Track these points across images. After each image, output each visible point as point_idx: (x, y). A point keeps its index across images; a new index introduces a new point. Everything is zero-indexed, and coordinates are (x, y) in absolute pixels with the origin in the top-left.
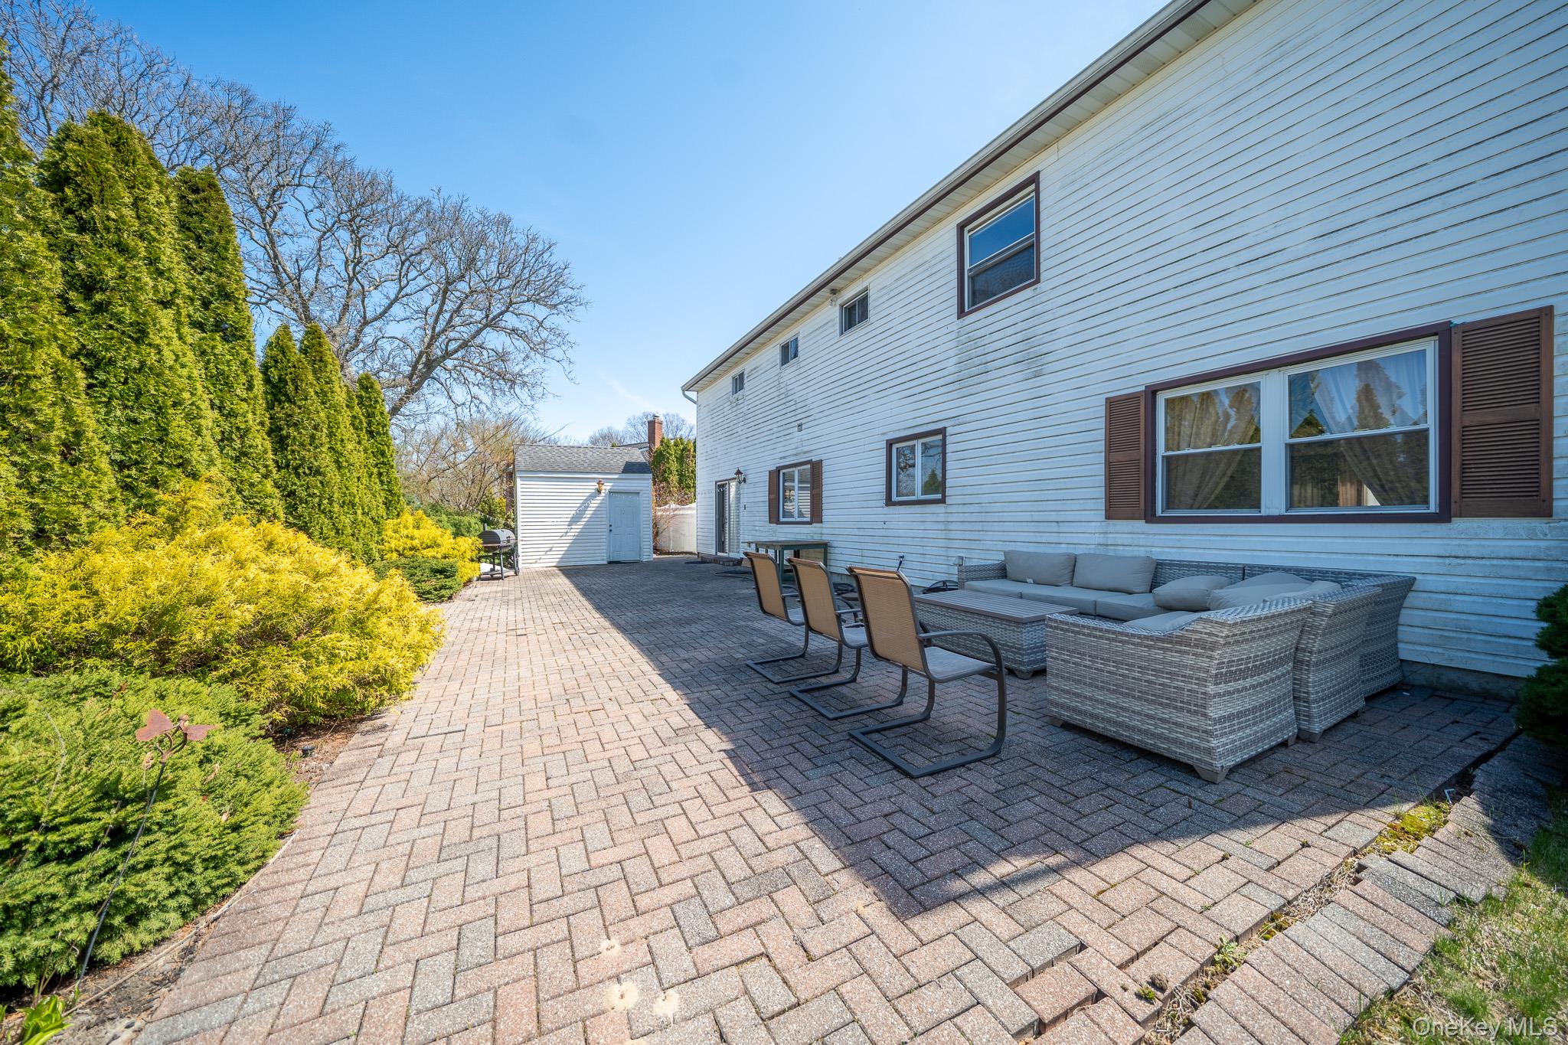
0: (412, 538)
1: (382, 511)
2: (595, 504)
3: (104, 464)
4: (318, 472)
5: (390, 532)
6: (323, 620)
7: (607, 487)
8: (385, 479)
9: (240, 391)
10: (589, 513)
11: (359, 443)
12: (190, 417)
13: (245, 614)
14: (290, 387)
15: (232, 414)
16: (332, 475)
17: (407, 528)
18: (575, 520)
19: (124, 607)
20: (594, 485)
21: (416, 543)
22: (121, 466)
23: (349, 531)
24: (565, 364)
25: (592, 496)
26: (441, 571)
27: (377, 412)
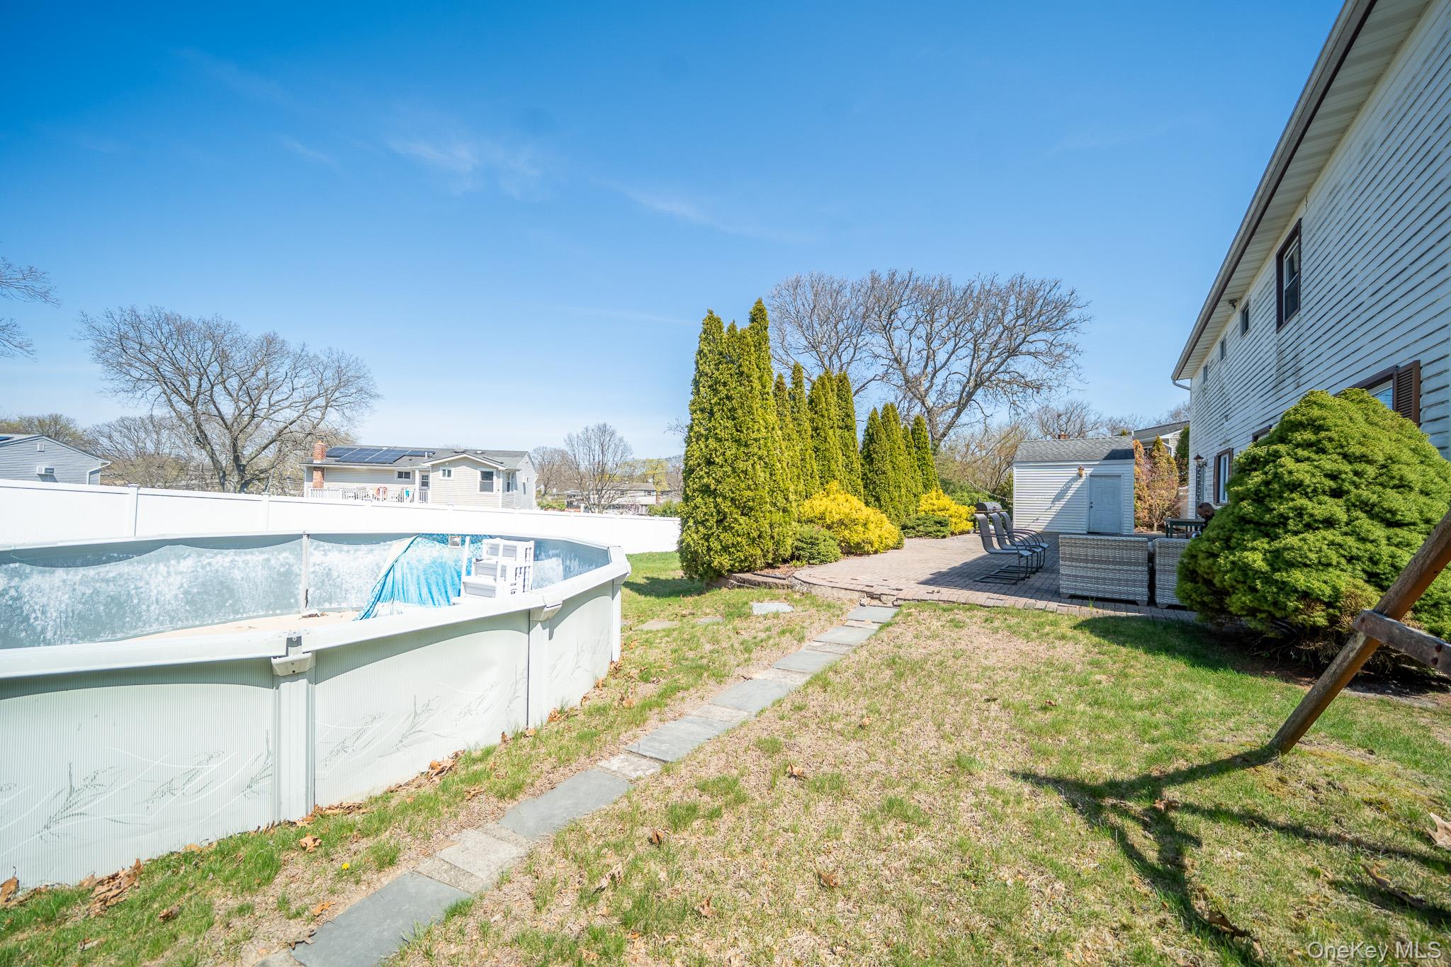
0: (934, 505)
1: (920, 488)
2: (1076, 485)
3: (817, 478)
4: (884, 473)
5: (923, 501)
6: (855, 522)
7: (1087, 472)
8: (925, 472)
9: (851, 448)
10: (1070, 493)
11: (909, 454)
12: (836, 462)
13: (837, 517)
14: (875, 436)
15: (848, 457)
16: (891, 474)
17: (932, 499)
18: (1058, 498)
19: (817, 512)
20: (1075, 471)
21: (935, 507)
22: (821, 478)
23: (897, 499)
24: (1075, 369)
25: (1074, 480)
26: (940, 523)
27: (922, 436)
